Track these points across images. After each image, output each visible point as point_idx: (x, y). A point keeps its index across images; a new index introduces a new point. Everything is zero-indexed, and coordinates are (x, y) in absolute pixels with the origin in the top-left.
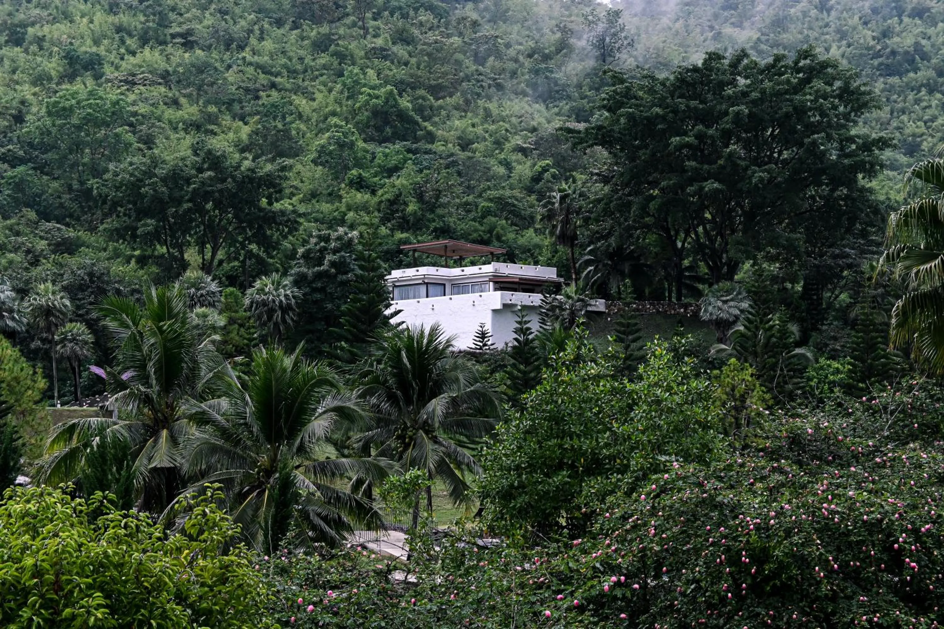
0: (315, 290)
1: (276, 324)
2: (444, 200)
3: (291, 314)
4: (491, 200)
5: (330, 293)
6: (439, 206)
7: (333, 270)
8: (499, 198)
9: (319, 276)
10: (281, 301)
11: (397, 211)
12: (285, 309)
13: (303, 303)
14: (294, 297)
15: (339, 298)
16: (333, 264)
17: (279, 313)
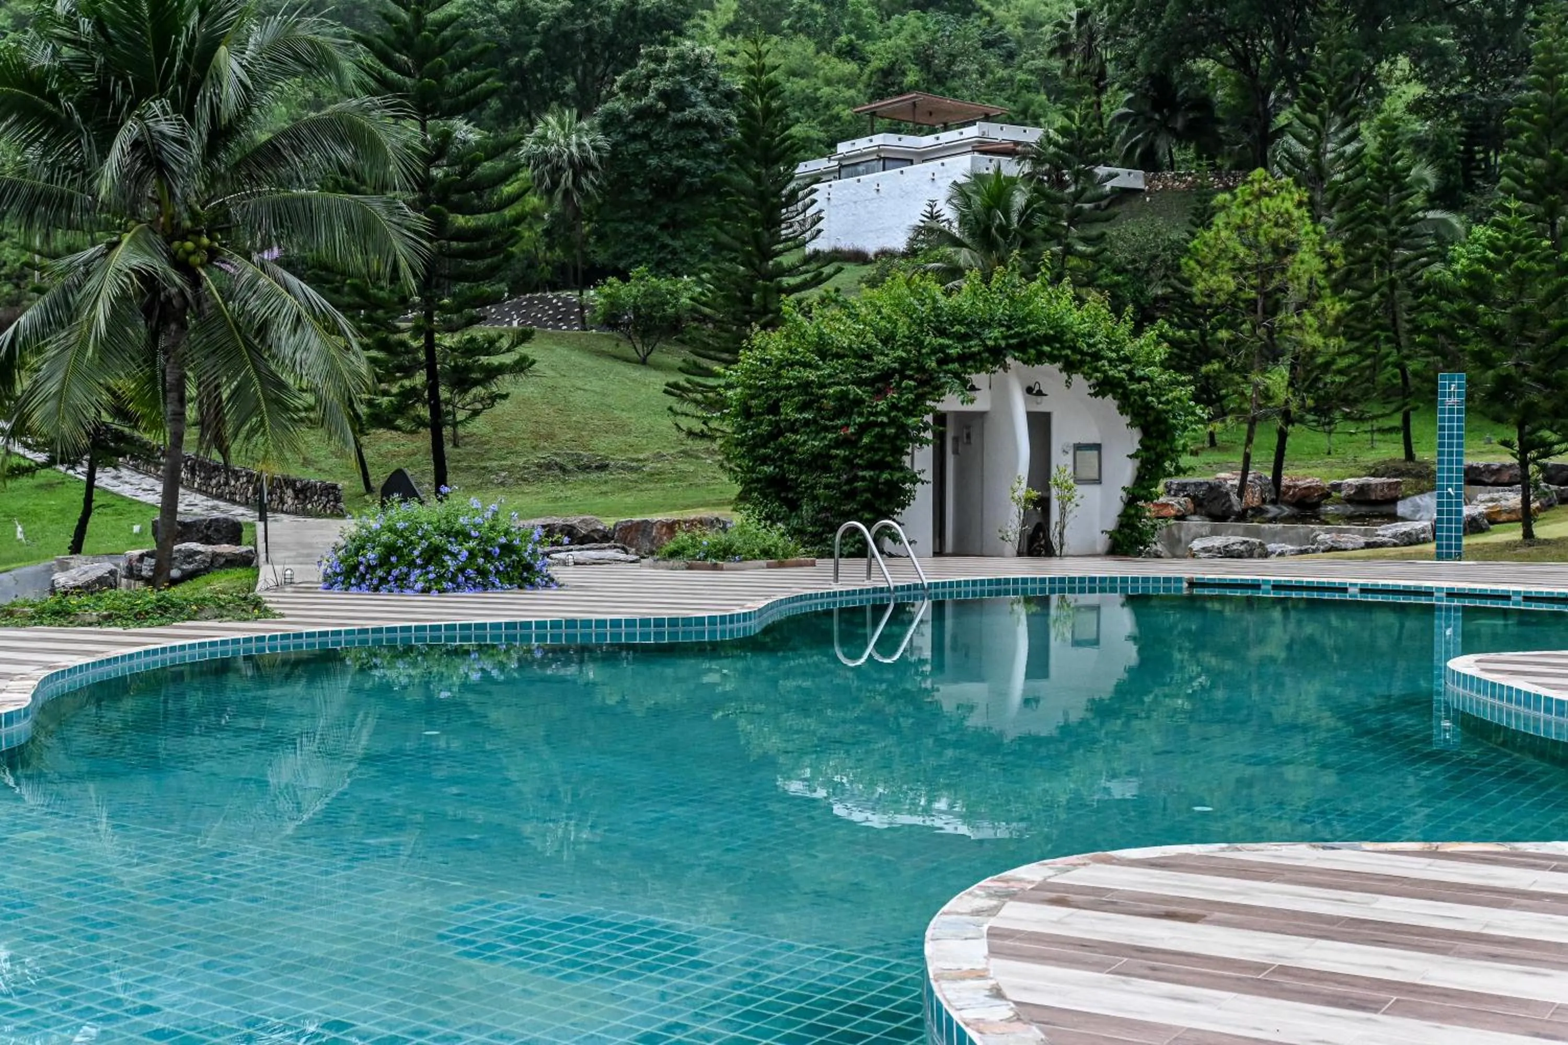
0: (634, 137)
1: (567, 194)
2: (957, 68)
3: (591, 176)
4: (1032, 72)
5: (657, 142)
6: (953, 76)
7: (660, 105)
8: (1044, 69)
9: (641, 114)
10: (571, 155)
11: (893, 84)
12: (581, 167)
13: (614, 158)
14: (595, 148)
15: (669, 150)
16: (663, 95)
17: (570, 173)
